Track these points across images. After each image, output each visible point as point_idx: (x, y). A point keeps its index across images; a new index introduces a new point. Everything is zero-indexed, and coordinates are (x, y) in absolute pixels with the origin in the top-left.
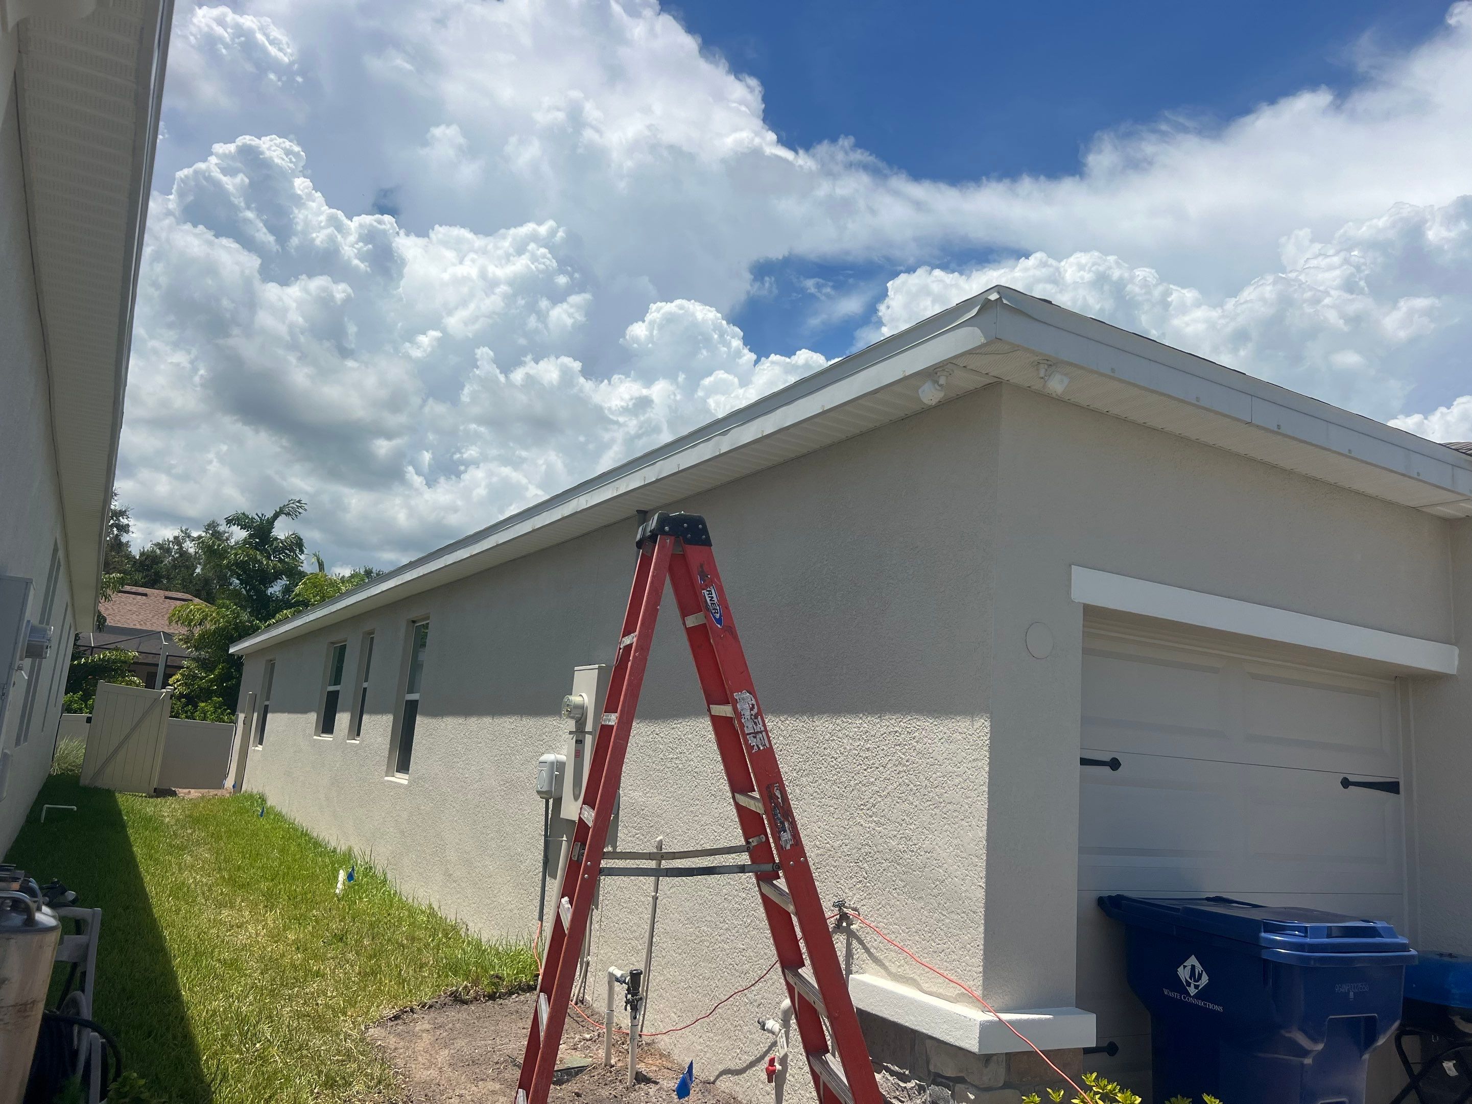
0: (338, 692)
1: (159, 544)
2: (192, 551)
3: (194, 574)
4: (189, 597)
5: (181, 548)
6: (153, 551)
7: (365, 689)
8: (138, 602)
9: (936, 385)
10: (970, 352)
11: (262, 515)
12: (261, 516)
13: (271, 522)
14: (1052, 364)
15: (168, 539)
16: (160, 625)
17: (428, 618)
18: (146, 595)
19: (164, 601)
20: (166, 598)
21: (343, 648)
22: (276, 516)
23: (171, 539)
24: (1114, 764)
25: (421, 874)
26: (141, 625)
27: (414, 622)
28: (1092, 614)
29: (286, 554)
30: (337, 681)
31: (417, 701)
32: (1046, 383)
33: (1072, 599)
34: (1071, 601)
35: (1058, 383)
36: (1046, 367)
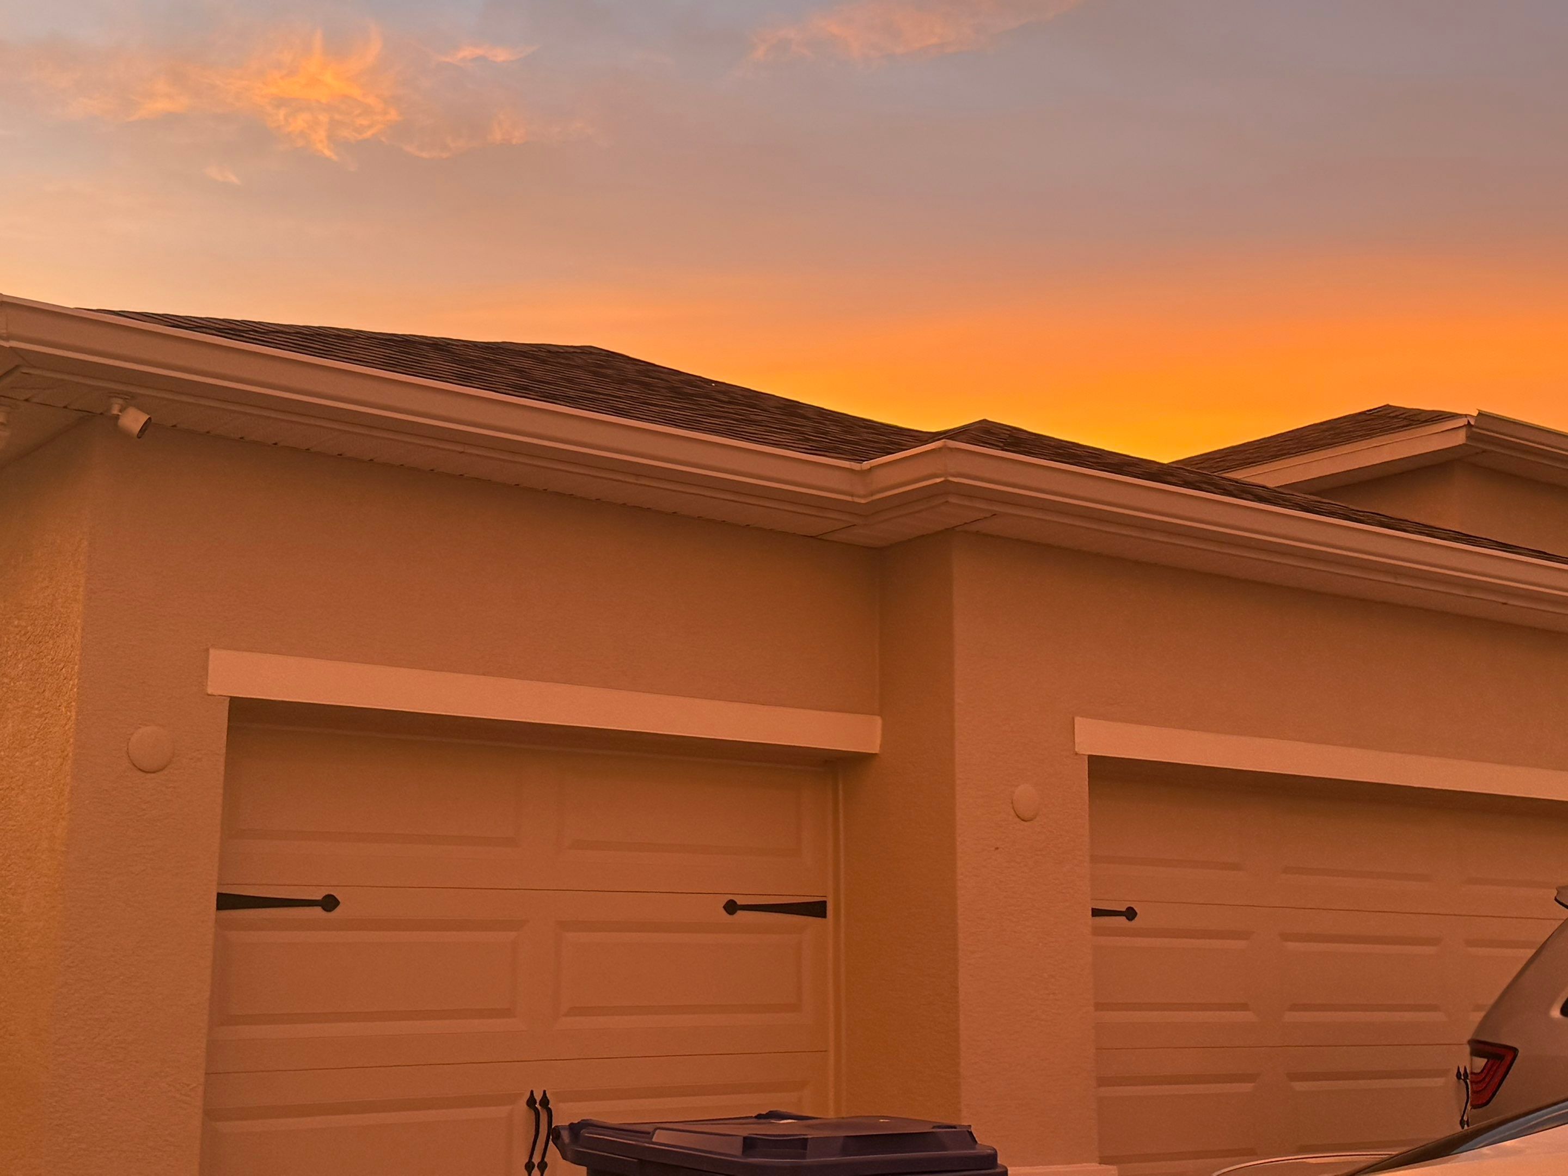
32: (120, 421)
33: (209, 692)
34: (209, 695)
35: (133, 420)
36: (120, 401)
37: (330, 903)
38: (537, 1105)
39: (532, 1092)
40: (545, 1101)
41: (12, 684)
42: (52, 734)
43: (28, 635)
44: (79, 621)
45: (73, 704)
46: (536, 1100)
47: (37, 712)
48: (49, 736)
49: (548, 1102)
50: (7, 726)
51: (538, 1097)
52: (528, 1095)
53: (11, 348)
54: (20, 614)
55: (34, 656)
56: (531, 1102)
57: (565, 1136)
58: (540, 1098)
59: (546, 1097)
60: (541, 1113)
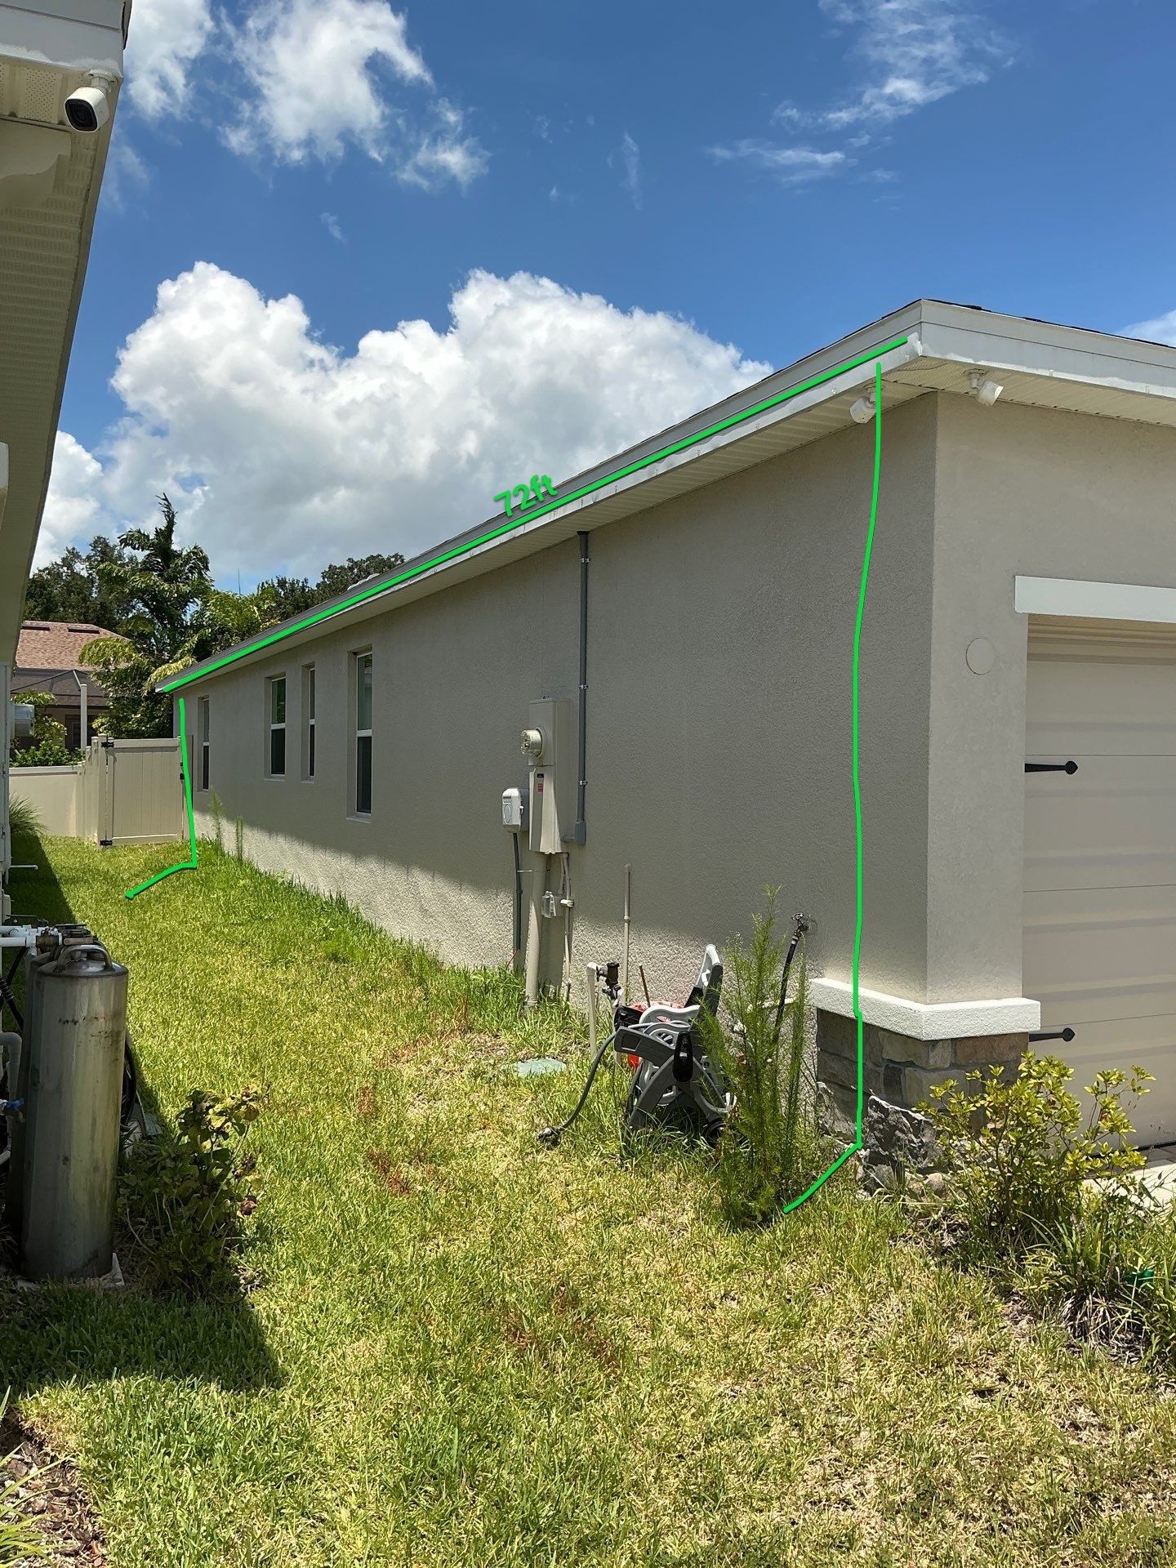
0: (283, 730)
2: (84, 573)
3: (90, 599)
4: (95, 628)
5: (72, 570)
7: (312, 726)
8: (41, 638)
9: (868, 404)
10: (898, 369)
13: (168, 534)
14: (983, 372)
16: (70, 663)
17: (370, 649)
18: (48, 629)
19: (69, 635)
20: (70, 630)
21: (282, 684)
24: (1071, 768)
25: (396, 911)
26: (49, 663)
27: (355, 654)
28: (1036, 621)
30: (281, 720)
31: (370, 737)
32: (980, 394)
33: (1016, 610)
34: (1015, 613)
35: (990, 392)
36: (978, 376)
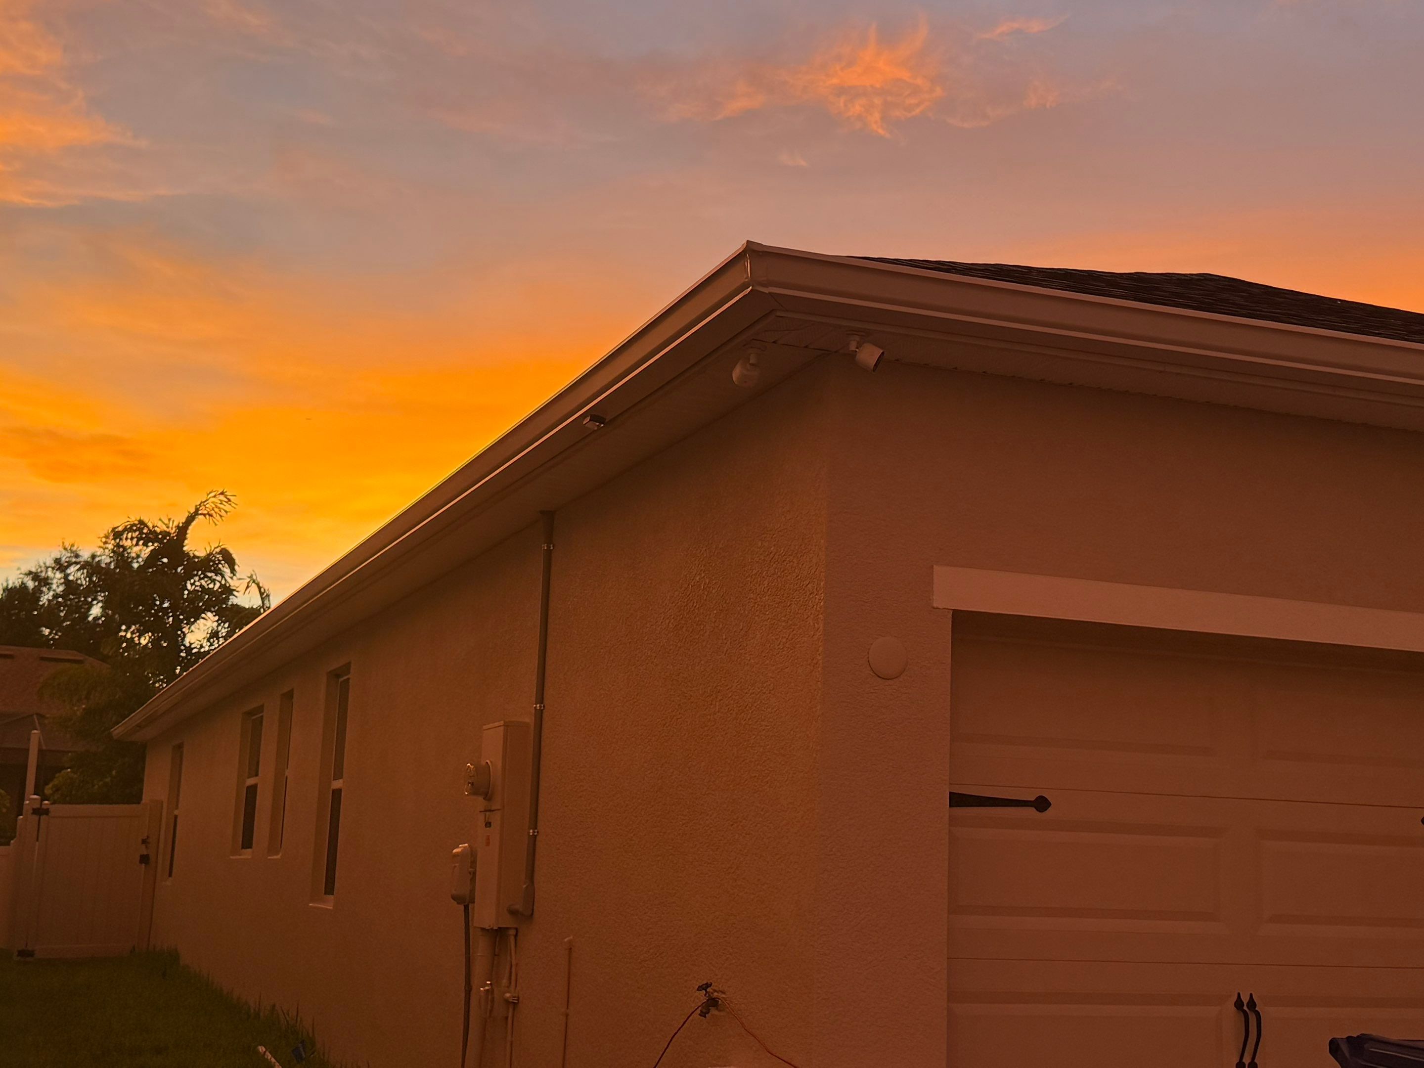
0: (256, 786)
1: (30, 573)
3: (88, 617)
5: (66, 576)
6: (23, 586)
9: (748, 366)
11: (169, 520)
12: (166, 522)
13: (182, 530)
15: (45, 564)
17: (349, 672)
18: (11, 657)
20: (43, 659)
22: (191, 519)
23: (50, 562)
26: (5, 704)
27: (337, 676)
29: (210, 578)
30: (257, 770)
31: (342, 789)
32: (857, 357)
33: (935, 605)
34: (934, 608)
35: (869, 355)
36: (857, 338)
37: (1042, 804)
38: (1245, 1008)
39: (1239, 994)
40: (1252, 1004)
41: (759, 600)
42: (800, 644)
43: (772, 556)
44: (822, 541)
45: (821, 616)
46: (1243, 1003)
47: (784, 624)
48: (798, 646)
49: (1255, 1005)
50: (756, 637)
51: (1245, 999)
52: (1235, 997)
53: (770, 293)
54: (763, 536)
55: (779, 573)
56: (1239, 1004)
57: (1344, 1048)
58: (1247, 1001)
59: (1253, 1000)
60: (1249, 1015)
